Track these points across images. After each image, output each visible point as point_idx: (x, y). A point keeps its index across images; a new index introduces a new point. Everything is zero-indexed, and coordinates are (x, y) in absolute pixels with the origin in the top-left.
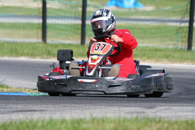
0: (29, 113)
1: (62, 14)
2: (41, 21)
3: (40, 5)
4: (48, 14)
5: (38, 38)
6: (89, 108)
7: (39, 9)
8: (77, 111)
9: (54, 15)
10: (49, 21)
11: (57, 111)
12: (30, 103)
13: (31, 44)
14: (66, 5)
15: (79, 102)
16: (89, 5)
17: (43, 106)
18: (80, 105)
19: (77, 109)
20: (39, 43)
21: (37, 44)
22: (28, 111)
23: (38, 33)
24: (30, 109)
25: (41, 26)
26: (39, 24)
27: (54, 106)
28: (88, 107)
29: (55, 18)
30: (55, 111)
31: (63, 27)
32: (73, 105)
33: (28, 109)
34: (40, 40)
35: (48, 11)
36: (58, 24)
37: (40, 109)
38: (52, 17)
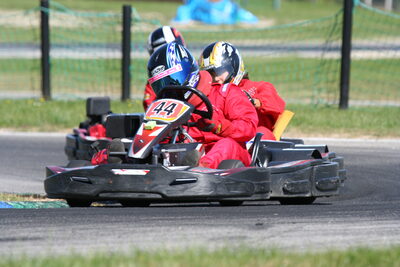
0: (10, 243)
1: (83, 39)
2: (38, 54)
3: (36, 22)
4: (53, 40)
5: (33, 89)
6: (133, 232)
7: (34, 30)
8: (109, 239)
9: (64, 41)
10: (55, 54)
11: (69, 239)
12: (13, 224)
13: (17, 102)
14: (91, 20)
15: (114, 219)
16: (136, 21)
17: (40, 229)
18: (115, 226)
19: (109, 235)
20: (34, 99)
21: (30, 102)
22: (8, 240)
23: (32, 79)
24: (12, 236)
25: (39, 63)
26: (34, 60)
27: (61, 228)
28: (131, 229)
29: (68, 47)
30: (63, 239)
31: (83, 66)
32: (101, 226)
33: (7, 236)
34: (38, 94)
35: (52, 32)
36: (73, 61)
37: (32, 235)
38: (60, 46)
